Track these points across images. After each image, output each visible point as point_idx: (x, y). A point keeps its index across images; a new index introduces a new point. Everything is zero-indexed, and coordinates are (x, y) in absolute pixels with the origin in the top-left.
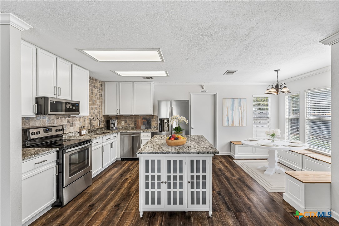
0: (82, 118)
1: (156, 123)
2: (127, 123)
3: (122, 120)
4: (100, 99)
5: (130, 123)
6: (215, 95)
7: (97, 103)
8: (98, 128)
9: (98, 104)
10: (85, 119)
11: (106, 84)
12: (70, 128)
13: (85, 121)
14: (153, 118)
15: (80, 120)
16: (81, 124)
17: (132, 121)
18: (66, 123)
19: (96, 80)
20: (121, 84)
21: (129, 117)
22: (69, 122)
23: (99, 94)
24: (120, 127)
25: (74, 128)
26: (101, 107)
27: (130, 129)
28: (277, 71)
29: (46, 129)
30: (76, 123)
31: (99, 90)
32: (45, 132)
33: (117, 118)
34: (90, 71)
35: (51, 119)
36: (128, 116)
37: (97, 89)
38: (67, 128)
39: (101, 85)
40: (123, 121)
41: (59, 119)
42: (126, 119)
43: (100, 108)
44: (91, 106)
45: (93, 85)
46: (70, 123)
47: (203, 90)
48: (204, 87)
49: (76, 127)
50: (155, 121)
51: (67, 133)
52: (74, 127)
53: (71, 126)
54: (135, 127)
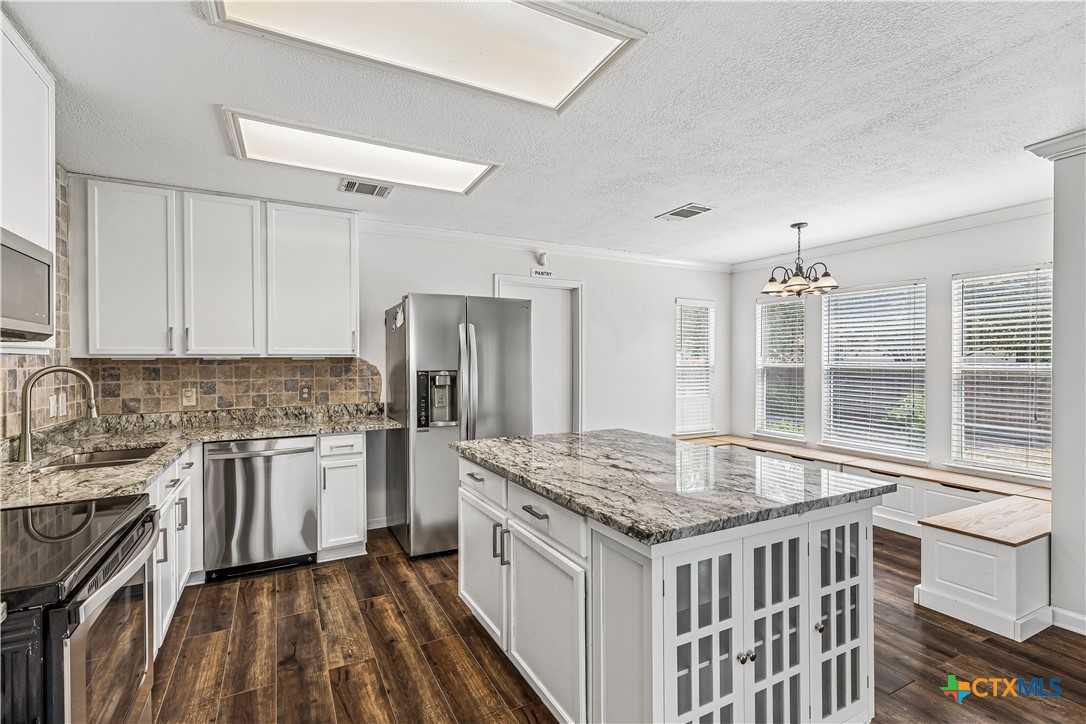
1: (361, 394)
2: (216, 395)
3: (184, 385)
5: (232, 396)
6: (574, 291)
11: (96, 190)
14: (348, 370)
17: (242, 388)
20: (191, 200)
21: (226, 367)
24: (175, 419)
27: (235, 422)
28: (798, 226)
33: (156, 371)
36: (221, 362)
39: (65, 193)
40: (194, 384)
42: (211, 374)
47: (541, 269)
48: (545, 260)
50: (358, 383)
54: (261, 412)
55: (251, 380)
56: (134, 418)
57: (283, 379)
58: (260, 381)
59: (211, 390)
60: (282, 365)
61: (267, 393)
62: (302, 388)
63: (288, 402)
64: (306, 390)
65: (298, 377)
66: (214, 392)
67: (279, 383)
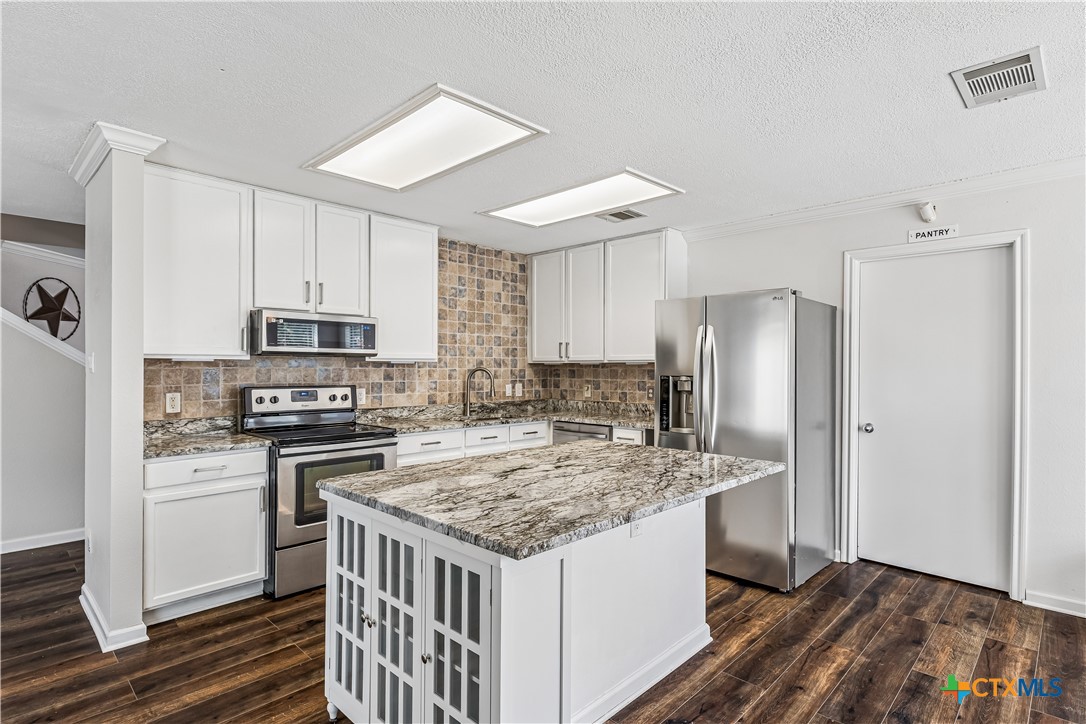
0: (438, 369)
2: (600, 391)
3: (586, 382)
4: (514, 310)
5: (608, 392)
6: (1011, 246)
7: (502, 325)
8: (507, 403)
9: (505, 328)
10: (454, 373)
11: (536, 261)
12: (394, 394)
13: (450, 378)
15: (430, 375)
16: (434, 386)
17: (613, 386)
18: (382, 381)
19: (498, 253)
21: (606, 370)
22: (392, 379)
23: (514, 298)
24: (580, 405)
25: (409, 396)
26: (518, 337)
27: (609, 412)
29: (301, 392)
30: (417, 382)
31: (510, 283)
32: (294, 400)
33: (573, 372)
34: (442, 227)
35: (331, 368)
37: (501, 281)
38: (383, 394)
39: (523, 268)
40: (590, 382)
41: (358, 368)
42: (597, 375)
43: (515, 341)
44: (476, 335)
45: (486, 269)
46: (395, 381)
47: (925, 228)
49: (417, 393)
51: (383, 409)
52: (408, 393)
53: (400, 390)
54: (622, 407)
55: (619, 380)
56: (564, 401)
57: (637, 380)
58: (623, 382)
59: (597, 387)
60: (637, 369)
61: (627, 391)
62: (650, 388)
63: (640, 400)
64: (651, 391)
65: (646, 380)
66: (599, 388)
67: (634, 384)
